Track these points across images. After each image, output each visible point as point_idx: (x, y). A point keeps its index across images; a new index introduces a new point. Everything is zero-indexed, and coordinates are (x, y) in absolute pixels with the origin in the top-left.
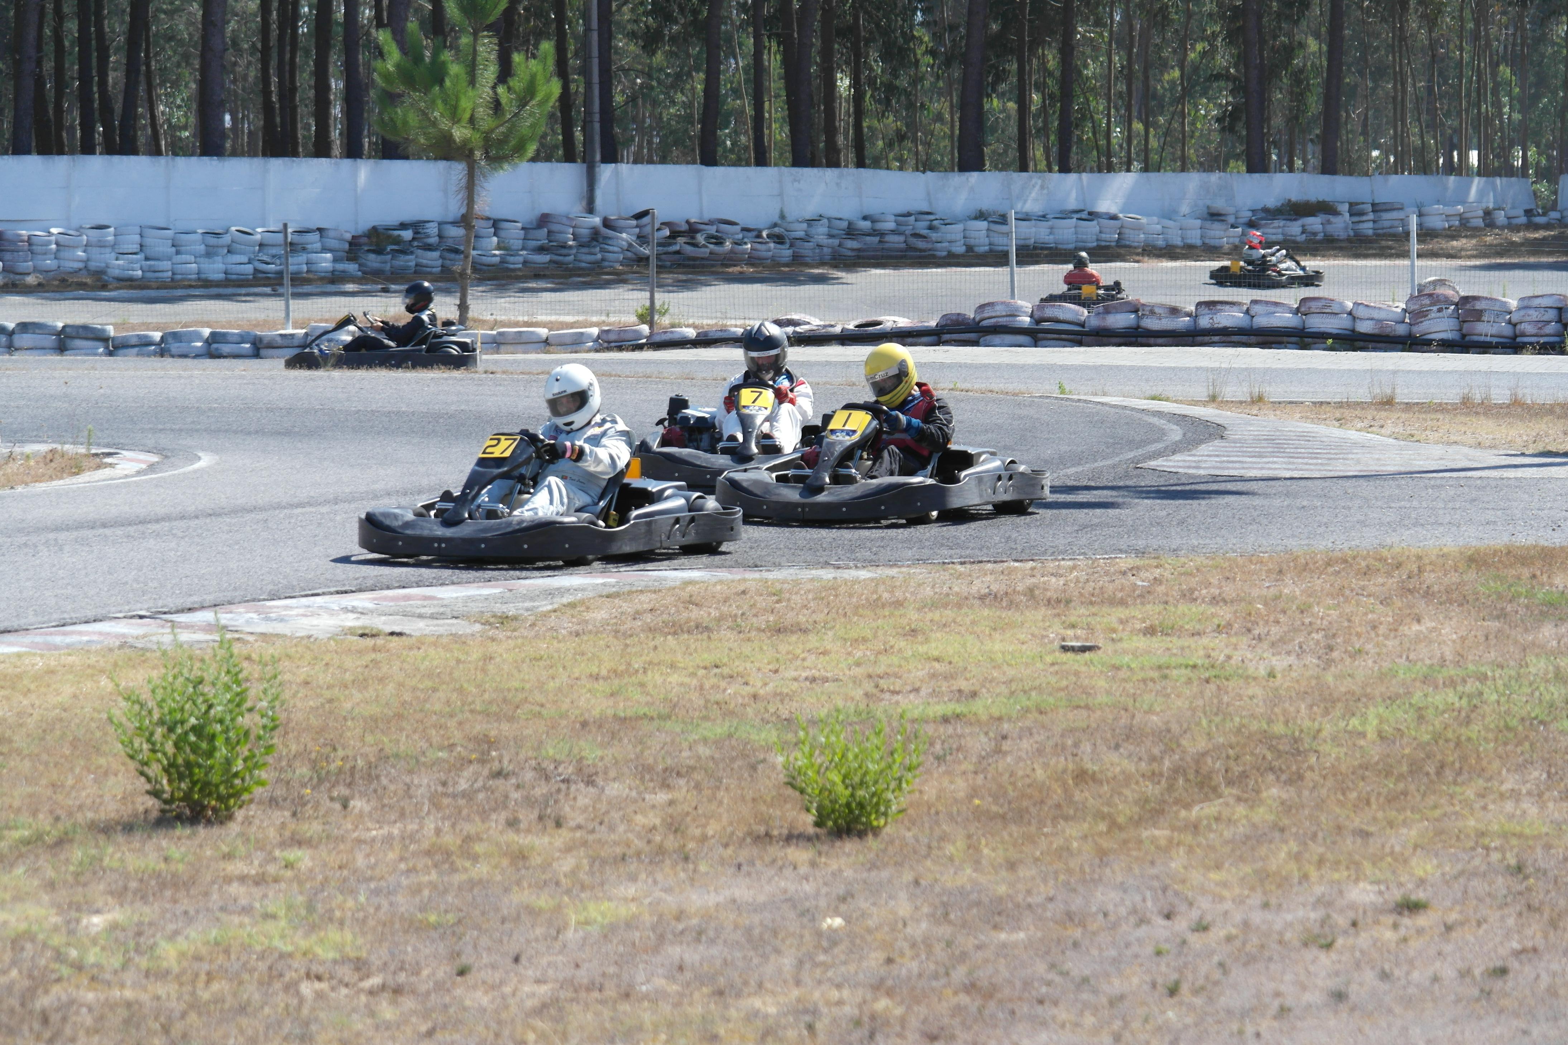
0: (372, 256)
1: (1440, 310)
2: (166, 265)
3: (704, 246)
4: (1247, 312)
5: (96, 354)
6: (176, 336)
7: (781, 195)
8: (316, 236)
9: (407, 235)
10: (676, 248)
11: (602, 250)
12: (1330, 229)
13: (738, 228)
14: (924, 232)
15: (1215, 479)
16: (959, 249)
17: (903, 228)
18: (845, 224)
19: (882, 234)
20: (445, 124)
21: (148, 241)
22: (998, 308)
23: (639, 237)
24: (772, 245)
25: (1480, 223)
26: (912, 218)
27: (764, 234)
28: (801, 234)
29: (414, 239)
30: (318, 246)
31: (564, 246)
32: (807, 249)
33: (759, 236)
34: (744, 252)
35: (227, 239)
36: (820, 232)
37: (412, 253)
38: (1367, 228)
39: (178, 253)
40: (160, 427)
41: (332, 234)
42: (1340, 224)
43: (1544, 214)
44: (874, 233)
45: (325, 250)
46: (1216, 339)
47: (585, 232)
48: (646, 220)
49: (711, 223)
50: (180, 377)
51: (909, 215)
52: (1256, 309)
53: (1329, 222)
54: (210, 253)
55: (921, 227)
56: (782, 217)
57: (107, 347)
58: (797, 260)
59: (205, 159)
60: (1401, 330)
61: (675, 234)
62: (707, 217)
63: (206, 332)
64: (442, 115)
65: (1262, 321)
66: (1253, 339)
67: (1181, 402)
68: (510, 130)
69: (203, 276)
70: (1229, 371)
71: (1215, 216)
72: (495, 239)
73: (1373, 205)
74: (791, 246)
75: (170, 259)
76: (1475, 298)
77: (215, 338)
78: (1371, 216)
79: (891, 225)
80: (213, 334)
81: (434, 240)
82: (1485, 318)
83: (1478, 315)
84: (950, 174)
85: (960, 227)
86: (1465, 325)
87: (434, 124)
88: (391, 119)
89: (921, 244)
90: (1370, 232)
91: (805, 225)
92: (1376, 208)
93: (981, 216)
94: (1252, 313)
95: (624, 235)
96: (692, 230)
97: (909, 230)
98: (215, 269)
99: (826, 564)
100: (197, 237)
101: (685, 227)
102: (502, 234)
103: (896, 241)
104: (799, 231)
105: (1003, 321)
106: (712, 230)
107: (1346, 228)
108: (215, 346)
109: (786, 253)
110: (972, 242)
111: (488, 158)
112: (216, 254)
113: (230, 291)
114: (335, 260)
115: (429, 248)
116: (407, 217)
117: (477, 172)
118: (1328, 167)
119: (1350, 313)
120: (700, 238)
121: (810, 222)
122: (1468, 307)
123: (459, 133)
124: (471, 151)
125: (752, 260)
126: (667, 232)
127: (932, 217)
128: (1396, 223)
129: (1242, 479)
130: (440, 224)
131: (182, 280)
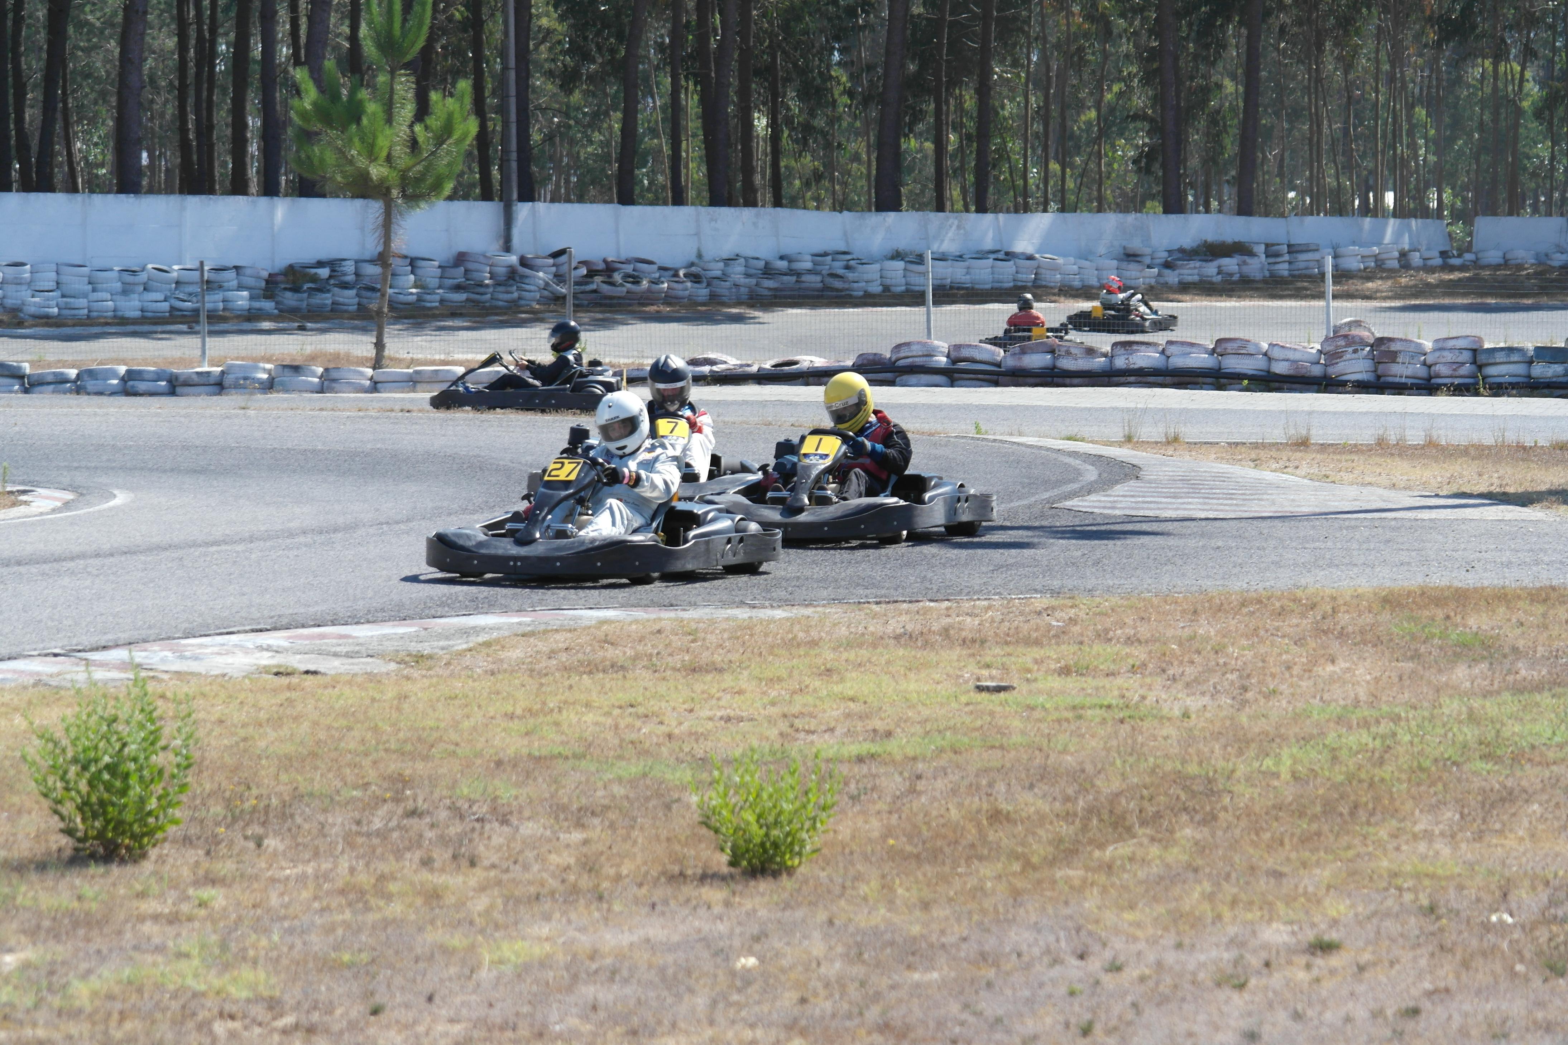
0: (288, 294)
1: (1355, 351)
2: (82, 302)
3: (622, 285)
4: (1163, 352)
5: (11, 392)
6: (91, 373)
7: (697, 234)
8: (232, 274)
9: (324, 272)
10: (593, 287)
11: (519, 289)
12: (1246, 270)
13: (655, 267)
14: (841, 272)
15: (1130, 519)
16: (875, 288)
17: (819, 268)
18: (761, 264)
19: (798, 274)
20: (362, 162)
21: (64, 279)
22: (914, 347)
23: (556, 276)
24: (689, 284)
25: (1395, 264)
26: (829, 258)
27: (681, 273)
28: (718, 273)
29: (330, 277)
30: (234, 283)
31: (481, 285)
32: (723, 288)
33: (676, 275)
34: (661, 291)
35: (143, 277)
36: (737, 271)
37: (328, 291)
38: (1283, 269)
39: (94, 290)
40: (75, 464)
41: (248, 272)
42: (1256, 266)
43: (1459, 256)
44: (791, 272)
45: (240, 287)
46: (1132, 379)
47: (501, 271)
48: (563, 259)
49: (627, 262)
50: (95, 414)
51: (825, 254)
52: (1172, 349)
53: (1245, 263)
54: (126, 291)
55: (838, 267)
56: (700, 256)
57: (23, 384)
58: (715, 299)
59: (122, 196)
60: (1317, 371)
61: (592, 273)
62: (623, 256)
63: (122, 369)
64: (359, 154)
65: (1178, 362)
66: (1169, 380)
67: (1096, 442)
68: (427, 169)
69: (119, 314)
70: (1145, 411)
71: (1130, 257)
72: (412, 277)
73: (1289, 246)
74: (709, 285)
75: (85, 296)
76: (1390, 340)
77: (131, 375)
78: (1287, 257)
79: (808, 265)
80: (129, 372)
81: (351, 278)
82: (1400, 360)
83: (1393, 356)
84: (867, 215)
85: (876, 267)
86: (1381, 367)
87: (351, 162)
88: (308, 157)
89: (838, 284)
90: (1286, 273)
91: (721, 265)
92: (1292, 249)
93: (897, 255)
94: (1168, 353)
95: (541, 274)
96: (609, 269)
97: (825, 270)
98: (131, 307)
99: (742, 604)
100: (114, 275)
101: (602, 266)
102: (419, 272)
103: (813, 281)
104: (716, 270)
105: (919, 361)
106: (629, 268)
107: (1262, 269)
108: (131, 383)
109: (702, 292)
110: (888, 282)
111: (404, 196)
112: (133, 292)
113: (146, 328)
114: (252, 298)
115: (345, 286)
116: (323, 255)
117: (394, 211)
118: (1244, 209)
119: (1265, 354)
120: (617, 277)
121: (728, 261)
122: (1383, 348)
123: (376, 171)
124: (388, 190)
125: (669, 299)
126: (584, 271)
127: (848, 257)
128: (1311, 264)
129: (1157, 520)
130: (357, 262)
131: (98, 317)
